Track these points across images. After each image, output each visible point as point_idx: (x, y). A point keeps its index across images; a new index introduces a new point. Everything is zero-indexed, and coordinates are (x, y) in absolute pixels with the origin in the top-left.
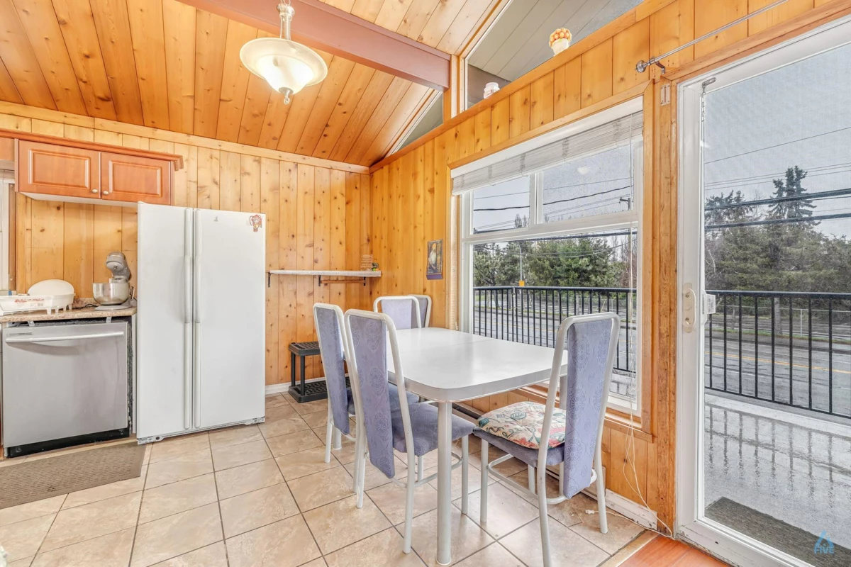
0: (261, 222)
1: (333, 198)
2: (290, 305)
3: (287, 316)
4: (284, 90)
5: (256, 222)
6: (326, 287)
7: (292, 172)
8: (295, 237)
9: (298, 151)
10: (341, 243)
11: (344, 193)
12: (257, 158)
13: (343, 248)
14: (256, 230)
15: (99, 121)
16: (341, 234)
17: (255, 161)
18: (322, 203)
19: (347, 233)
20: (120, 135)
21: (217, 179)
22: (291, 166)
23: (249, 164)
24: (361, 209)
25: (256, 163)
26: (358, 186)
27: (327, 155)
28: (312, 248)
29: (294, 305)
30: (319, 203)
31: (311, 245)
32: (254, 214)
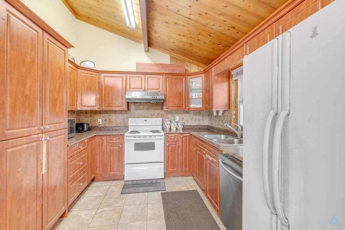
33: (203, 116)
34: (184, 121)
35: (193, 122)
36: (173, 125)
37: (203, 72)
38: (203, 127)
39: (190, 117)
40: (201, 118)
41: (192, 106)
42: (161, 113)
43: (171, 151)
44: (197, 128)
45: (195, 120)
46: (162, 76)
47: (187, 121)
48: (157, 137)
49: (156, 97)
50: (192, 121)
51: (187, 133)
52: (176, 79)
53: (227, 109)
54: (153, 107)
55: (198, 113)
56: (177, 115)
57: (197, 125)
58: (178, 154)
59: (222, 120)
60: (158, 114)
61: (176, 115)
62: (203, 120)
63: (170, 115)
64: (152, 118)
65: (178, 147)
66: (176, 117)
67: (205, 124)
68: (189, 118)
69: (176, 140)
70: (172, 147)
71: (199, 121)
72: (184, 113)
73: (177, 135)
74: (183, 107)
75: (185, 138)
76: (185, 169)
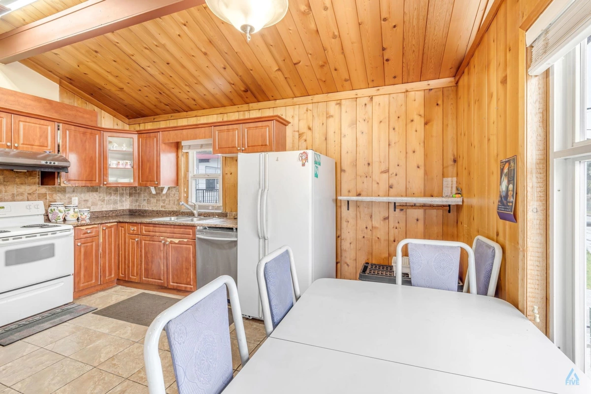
0: (307, 157)
1: (409, 121)
2: (366, 228)
3: (364, 237)
4: (244, 28)
5: (304, 158)
6: (402, 212)
7: (367, 105)
8: (371, 164)
9: (371, 84)
10: (418, 167)
11: (422, 113)
12: (338, 102)
13: (421, 172)
14: (303, 165)
15: (251, 105)
16: (419, 158)
17: (337, 104)
18: (396, 129)
19: (426, 155)
20: (260, 110)
21: (311, 126)
22: (366, 100)
23: (333, 108)
24: (444, 127)
25: (338, 106)
26: (440, 102)
27: (399, 79)
28: (387, 174)
29: (370, 227)
30: (394, 129)
31: (387, 171)
32: (302, 152)
33: (122, 195)
34: (89, 204)
35: (105, 206)
36: (73, 213)
37: (136, 133)
38: (123, 212)
39: (100, 197)
40: (118, 198)
41: (111, 179)
42: (38, 192)
43: (85, 253)
44: (112, 214)
45: (108, 203)
46: (54, 123)
47: (94, 204)
48: (59, 234)
49: (54, 163)
50: (103, 203)
51: (114, 221)
52: (84, 133)
53: (174, 186)
54: (17, 180)
55: (114, 191)
56: (75, 194)
57: (112, 209)
58: (97, 256)
59: (165, 200)
60: (29, 194)
61: (72, 195)
62: (121, 201)
63: (59, 195)
64: (14, 201)
65: (97, 246)
66: (73, 198)
67: (125, 208)
68: (98, 199)
69: (93, 234)
70: (87, 246)
71: (115, 203)
72: (88, 191)
73: (96, 226)
74: (95, 181)
75: (110, 229)
76: (109, 277)
